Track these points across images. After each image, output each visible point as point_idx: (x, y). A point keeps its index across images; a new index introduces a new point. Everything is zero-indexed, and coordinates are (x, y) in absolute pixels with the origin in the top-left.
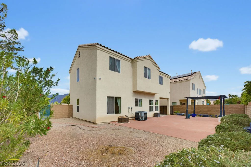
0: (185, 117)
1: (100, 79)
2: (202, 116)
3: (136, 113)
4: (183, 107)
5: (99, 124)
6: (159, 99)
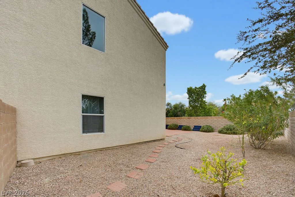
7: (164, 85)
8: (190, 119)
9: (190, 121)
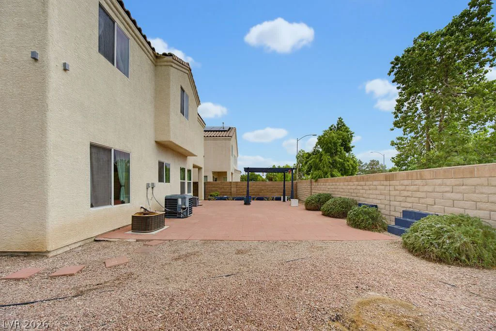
0: (243, 202)
2: (255, 199)
3: (166, 200)
4: (224, 185)
6: (191, 168)
7: (65, 70)
8: (392, 182)
9: (392, 188)
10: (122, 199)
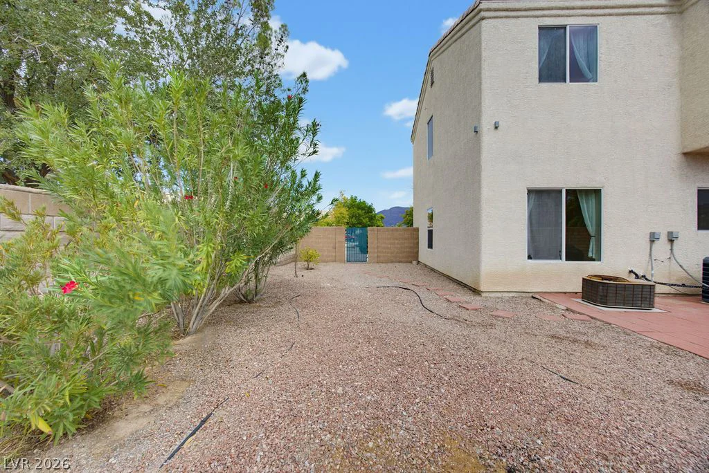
1: (496, 128)
5: (493, 295)
10: (590, 255)
